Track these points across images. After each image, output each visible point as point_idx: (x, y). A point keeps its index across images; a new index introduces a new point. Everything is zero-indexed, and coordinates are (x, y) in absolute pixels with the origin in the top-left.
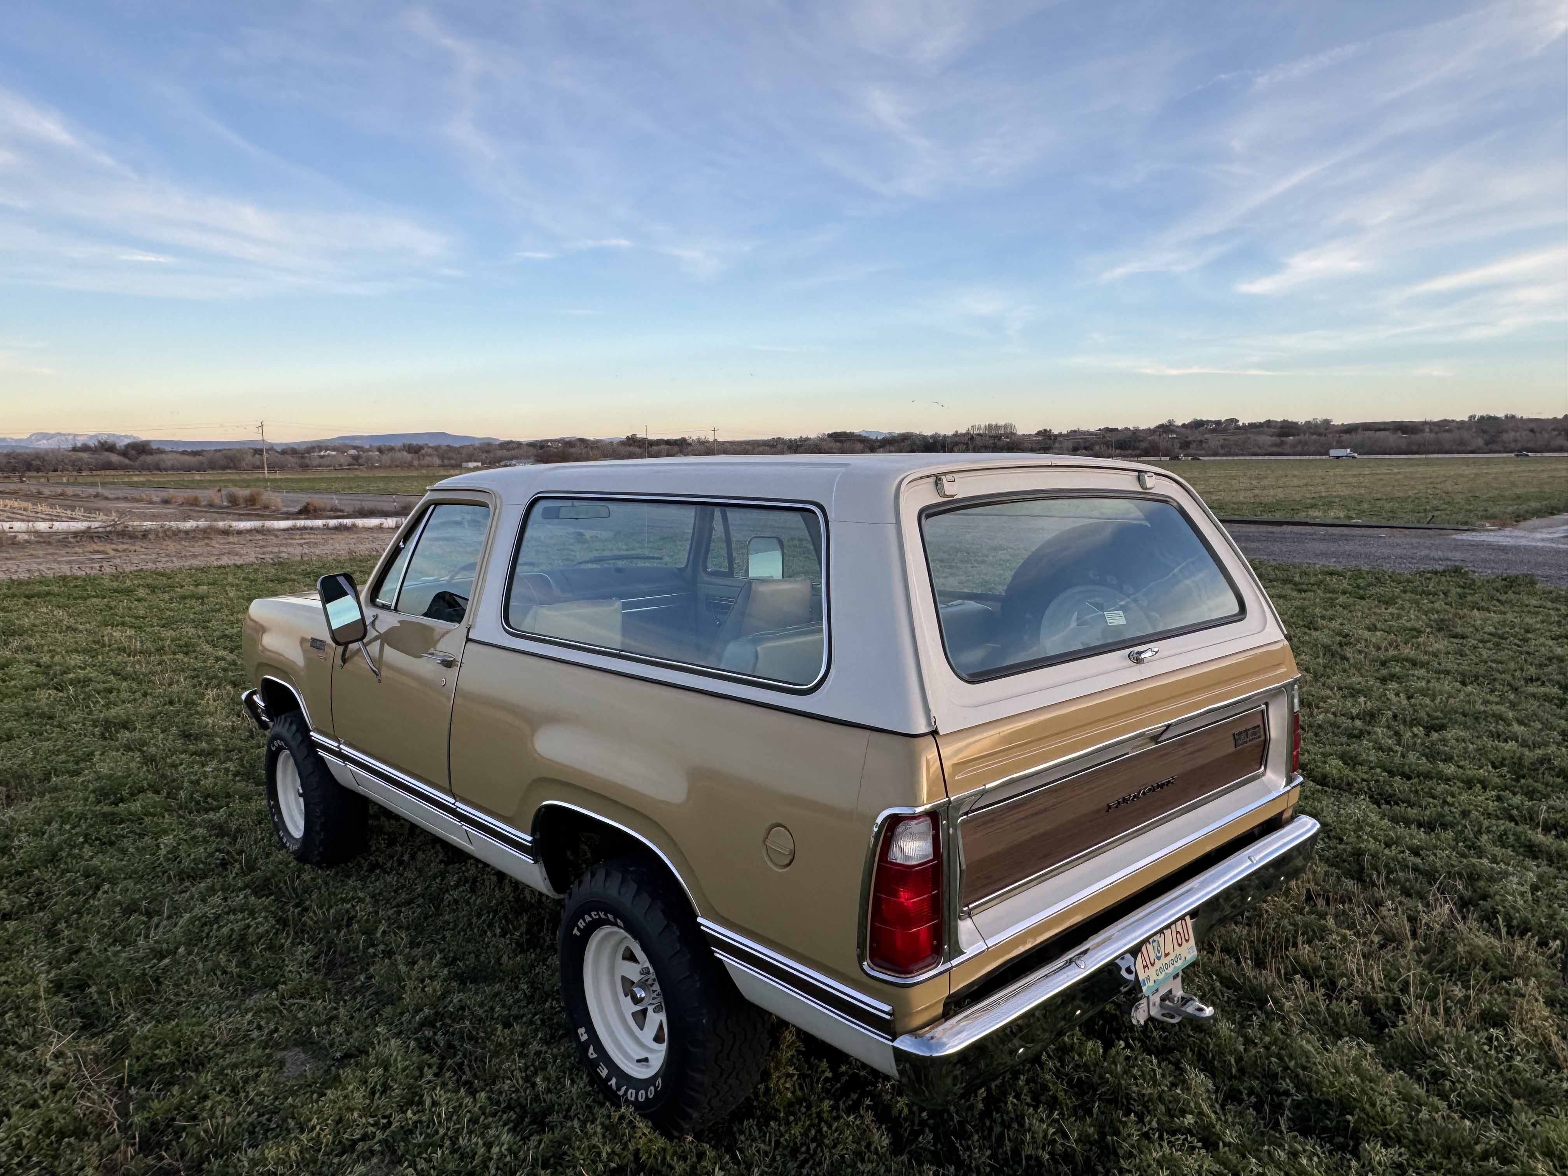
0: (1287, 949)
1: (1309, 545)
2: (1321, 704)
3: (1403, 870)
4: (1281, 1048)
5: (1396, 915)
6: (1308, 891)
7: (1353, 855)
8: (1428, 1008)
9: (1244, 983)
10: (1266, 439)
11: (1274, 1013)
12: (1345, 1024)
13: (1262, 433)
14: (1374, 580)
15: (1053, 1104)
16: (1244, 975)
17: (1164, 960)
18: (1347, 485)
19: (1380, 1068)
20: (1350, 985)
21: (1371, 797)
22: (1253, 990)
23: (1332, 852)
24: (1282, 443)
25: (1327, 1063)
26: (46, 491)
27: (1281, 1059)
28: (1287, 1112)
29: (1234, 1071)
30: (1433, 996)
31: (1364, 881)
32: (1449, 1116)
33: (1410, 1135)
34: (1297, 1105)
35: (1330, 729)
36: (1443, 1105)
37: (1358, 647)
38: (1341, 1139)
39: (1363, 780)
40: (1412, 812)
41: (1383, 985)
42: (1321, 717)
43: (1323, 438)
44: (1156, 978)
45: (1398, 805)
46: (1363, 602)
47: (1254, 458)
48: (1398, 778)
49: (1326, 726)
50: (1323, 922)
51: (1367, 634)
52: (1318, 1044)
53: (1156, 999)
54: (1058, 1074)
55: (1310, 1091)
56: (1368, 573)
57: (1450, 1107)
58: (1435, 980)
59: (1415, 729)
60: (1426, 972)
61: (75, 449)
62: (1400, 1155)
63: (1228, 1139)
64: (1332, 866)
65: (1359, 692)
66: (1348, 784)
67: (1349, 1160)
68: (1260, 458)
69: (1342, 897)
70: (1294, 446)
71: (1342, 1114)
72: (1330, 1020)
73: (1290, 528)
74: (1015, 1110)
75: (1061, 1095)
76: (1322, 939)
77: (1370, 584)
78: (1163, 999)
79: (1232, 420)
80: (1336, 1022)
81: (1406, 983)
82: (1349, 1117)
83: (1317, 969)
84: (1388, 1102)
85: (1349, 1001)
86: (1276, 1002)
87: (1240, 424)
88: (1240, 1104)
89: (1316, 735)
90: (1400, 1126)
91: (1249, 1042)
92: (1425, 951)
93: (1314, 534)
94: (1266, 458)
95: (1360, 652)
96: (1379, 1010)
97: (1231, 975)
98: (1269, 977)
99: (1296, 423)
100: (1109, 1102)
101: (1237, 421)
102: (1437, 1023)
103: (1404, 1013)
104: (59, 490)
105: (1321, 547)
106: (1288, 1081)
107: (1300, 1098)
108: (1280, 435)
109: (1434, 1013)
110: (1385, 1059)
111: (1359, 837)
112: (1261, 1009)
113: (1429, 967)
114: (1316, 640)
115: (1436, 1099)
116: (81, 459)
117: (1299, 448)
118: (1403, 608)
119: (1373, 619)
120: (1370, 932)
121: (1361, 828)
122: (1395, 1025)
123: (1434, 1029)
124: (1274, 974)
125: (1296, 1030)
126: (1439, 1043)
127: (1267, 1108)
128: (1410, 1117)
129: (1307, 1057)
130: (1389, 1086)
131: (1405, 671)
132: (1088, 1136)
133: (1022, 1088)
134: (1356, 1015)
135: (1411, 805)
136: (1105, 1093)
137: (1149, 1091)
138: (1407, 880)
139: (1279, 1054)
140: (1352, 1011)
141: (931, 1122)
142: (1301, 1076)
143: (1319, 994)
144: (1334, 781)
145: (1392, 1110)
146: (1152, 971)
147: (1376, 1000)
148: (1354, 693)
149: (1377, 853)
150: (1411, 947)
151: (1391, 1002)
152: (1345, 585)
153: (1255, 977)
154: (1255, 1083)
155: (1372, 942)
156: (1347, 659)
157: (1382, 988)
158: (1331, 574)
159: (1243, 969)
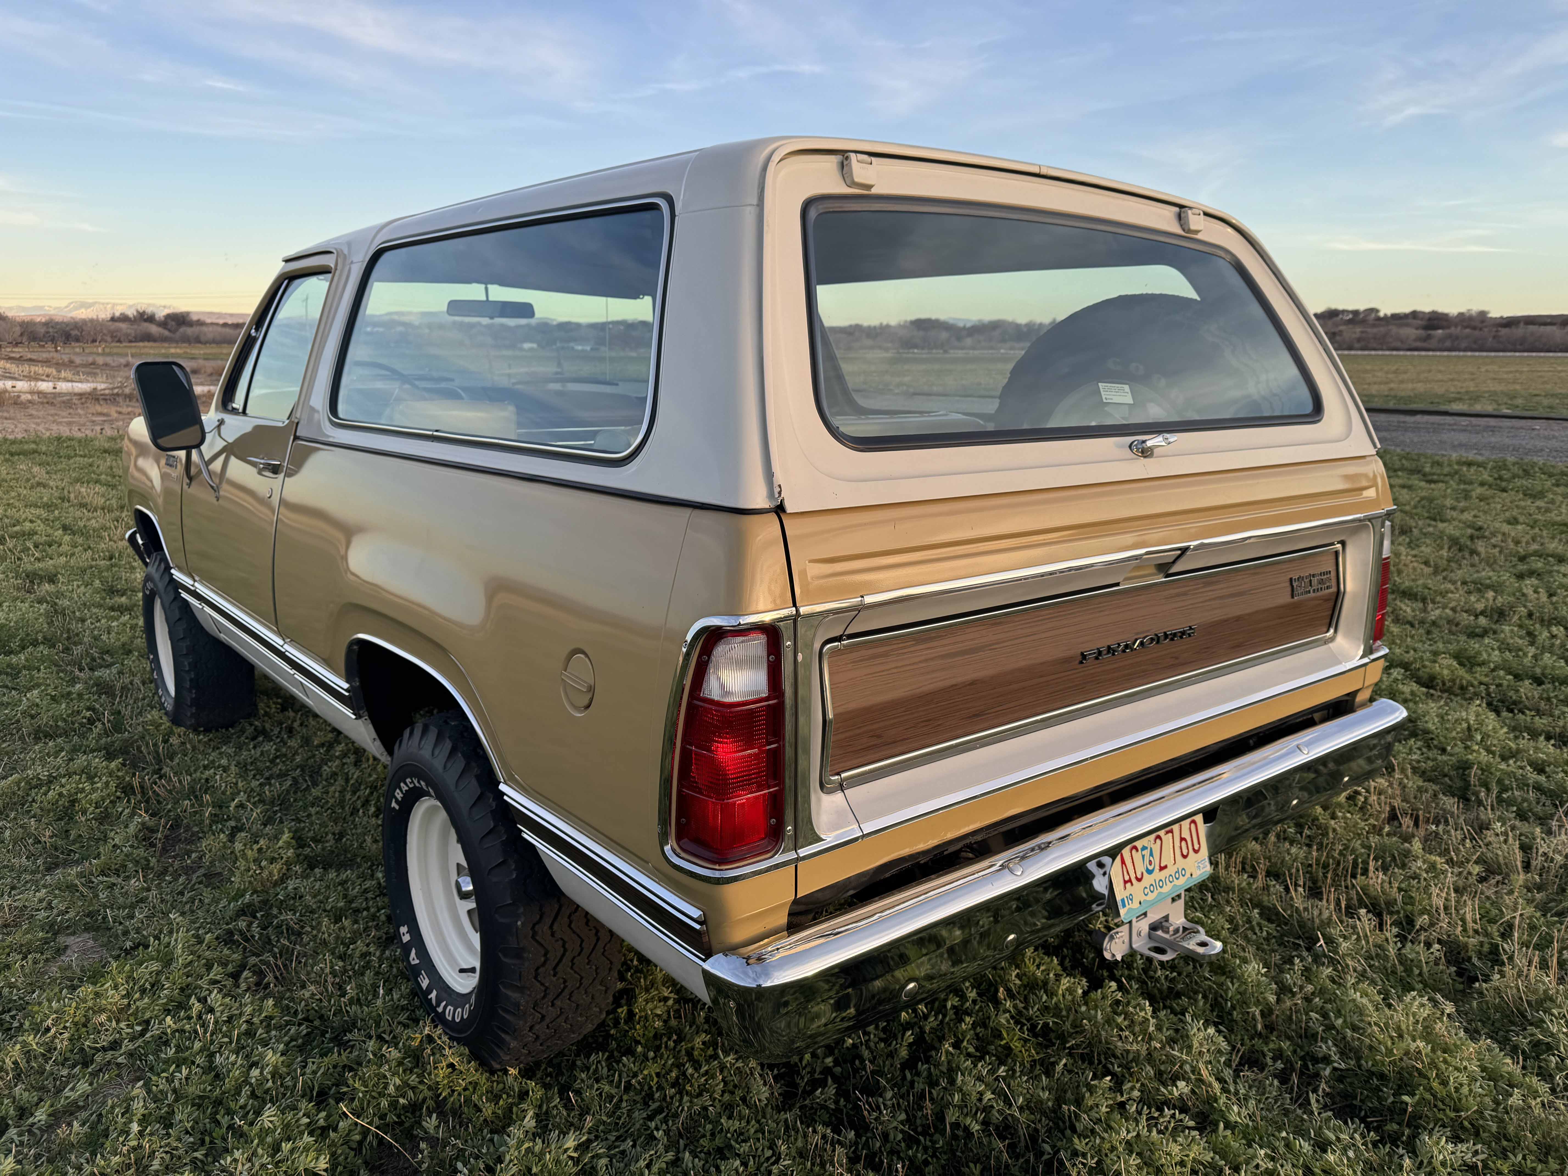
0: (1354, 876)
1: (1445, 436)
2: (1438, 599)
3: (1519, 788)
4: (1329, 1001)
5: (1506, 841)
6: (1393, 809)
7: (1458, 768)
8: (1536, 959)
9: (1291, 916)
10: (1411, 332)
11: (1325, 956)
12: (1420, 974)
13: (1407, 325)
14: (1521, 472)
15: (1005, 1055)
16: (1292, 906)
17: (1157, 875)
18: (1500, 381)
19: (1462, 1033)
20: (1432, 924)
21: (1489, 704)
22: (1302, 924)
23: (1430, 763)
24: (1429, 337)
25: (1386, 1025)
26: (78, 360)
27: (1325, 1016)
28: (1323, 1085)
29: (1259, 1027)
30: (1544, 944)
31: (1468, 800)
32: (1551, 1103)
33: (1494, 1127)
34: (1339, 1076)
35: (1447, 626)
36: (1543, 1088)
37: (1493, 541)
38: (1395, 1127)
39: (1481, 683)
40: (1540, 722)
41: (1476, 927)
42: (1437, 612)
43: (1477, 333)
44: (1143, 898)
45: (1523, 713)
46: (1505, 494)
47: (1395, 353)
48: (1527, 682)
49: (1443, 622)
50: (1407, 845)
51: (1506, 528)
52: (1379, 998)
53: (1143, 926)
54: (1018, 1018)
55: (1358, 1059)
56: (1514, 464)
57: (1553, 1090)
58: (1549, 925)
59: (1554, 629)
60: (1538, 914)
61: (113, 319)
62: (1476, 1153)
63: (1233, 1118)
64: (1429, 781)
65: (1488, 587)
66: (1462, 688)
67: (1401, 1157)
68: (1401, 353)
69: (1436, 817)
70: (1442, 340)
71: (1397, 1094)
72: (1400, 968)
73: (1426, 418)
74: (949, 1062)
75: (1016, 1045)
76: (1403, 866)
77: (1514, 476)
78: (1154, 927)
79: (1373, 310)
80: (1408, 971)
81: (1510, 926)
82: (1406, 1098)
83: (1390, 903)
84: (1465, 1080)
85: (1428, 945)
86: (1329, 941)
87: (1381, 314)
88: (1262, 1070)
89: (1428, 632)
90: (1480, 1112)
91: (1284, 990)
92: (1540, 888)
93: (1455, 424)
94: (1409, 353)
95: (1495, 546)
96: (1470, 958)
97: (1275, 908)
98: (1325, 909)
99: (1446, 315)
100: (1083, 1057)
101: (1377, 311)
102: (1547, 979)
103: (1503, 964)
104: (90, 359)
105: (1462, 437)
106: (1330, 1043)
107: (1343, 1066)
108: (1426, 328)
109: (1544, 965)
110: (1469, 1022)
111: (1467, 748)
112: (1309, 949)
113: (1544, 908)
114: (1442, 532)
115: (1535, 1079)
116: (119, 330)
117: (1448, 344)
118: (1552, 502)
119: (1515, 512)
120: (1468, 861)
121: (1471, 737)
122: (1487, 979)
123: (1542, 988)
124: (1332, 907)
125: (1351, 980)
126: (1548, 1004)
127: (1295, 1079)
128: (1497, 1103)
129: (1361, 1015)
130: (1469, 1060)
131: (1548, 567)
132: (1041, 1102)
133: (964, 1034)
134: (1437, 964)
135: (1539, 713)
136: (1078, 1046)
137: (1135, 1047)
138: (1524, 800)
139: (1322, 1008)
140: (1432, 958)
141: (838, 1070)
142: (1349, 1039)
143: (1388, 934)
144: (1444, 684)
145: (1471, 1091)
146: (1137, 889)
147: (1466, 946)
148: (1480, 587)
149: (1489, 765)
150: (1521, 882)
151: (1486, 948)
152: (1486, 476)
153: (1306, 909)
154: (1285, 1045)
155: (1470, 873)
156: (1478, 554)
157: (1476, 932)
158: (1469, 464)
159: (1292, 899)
